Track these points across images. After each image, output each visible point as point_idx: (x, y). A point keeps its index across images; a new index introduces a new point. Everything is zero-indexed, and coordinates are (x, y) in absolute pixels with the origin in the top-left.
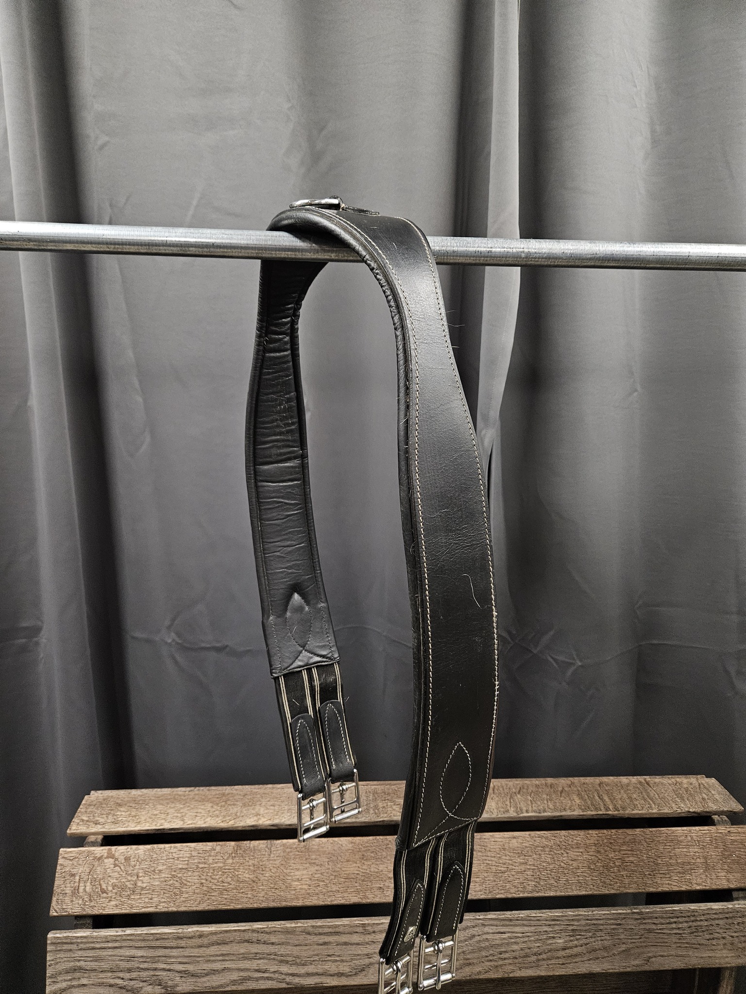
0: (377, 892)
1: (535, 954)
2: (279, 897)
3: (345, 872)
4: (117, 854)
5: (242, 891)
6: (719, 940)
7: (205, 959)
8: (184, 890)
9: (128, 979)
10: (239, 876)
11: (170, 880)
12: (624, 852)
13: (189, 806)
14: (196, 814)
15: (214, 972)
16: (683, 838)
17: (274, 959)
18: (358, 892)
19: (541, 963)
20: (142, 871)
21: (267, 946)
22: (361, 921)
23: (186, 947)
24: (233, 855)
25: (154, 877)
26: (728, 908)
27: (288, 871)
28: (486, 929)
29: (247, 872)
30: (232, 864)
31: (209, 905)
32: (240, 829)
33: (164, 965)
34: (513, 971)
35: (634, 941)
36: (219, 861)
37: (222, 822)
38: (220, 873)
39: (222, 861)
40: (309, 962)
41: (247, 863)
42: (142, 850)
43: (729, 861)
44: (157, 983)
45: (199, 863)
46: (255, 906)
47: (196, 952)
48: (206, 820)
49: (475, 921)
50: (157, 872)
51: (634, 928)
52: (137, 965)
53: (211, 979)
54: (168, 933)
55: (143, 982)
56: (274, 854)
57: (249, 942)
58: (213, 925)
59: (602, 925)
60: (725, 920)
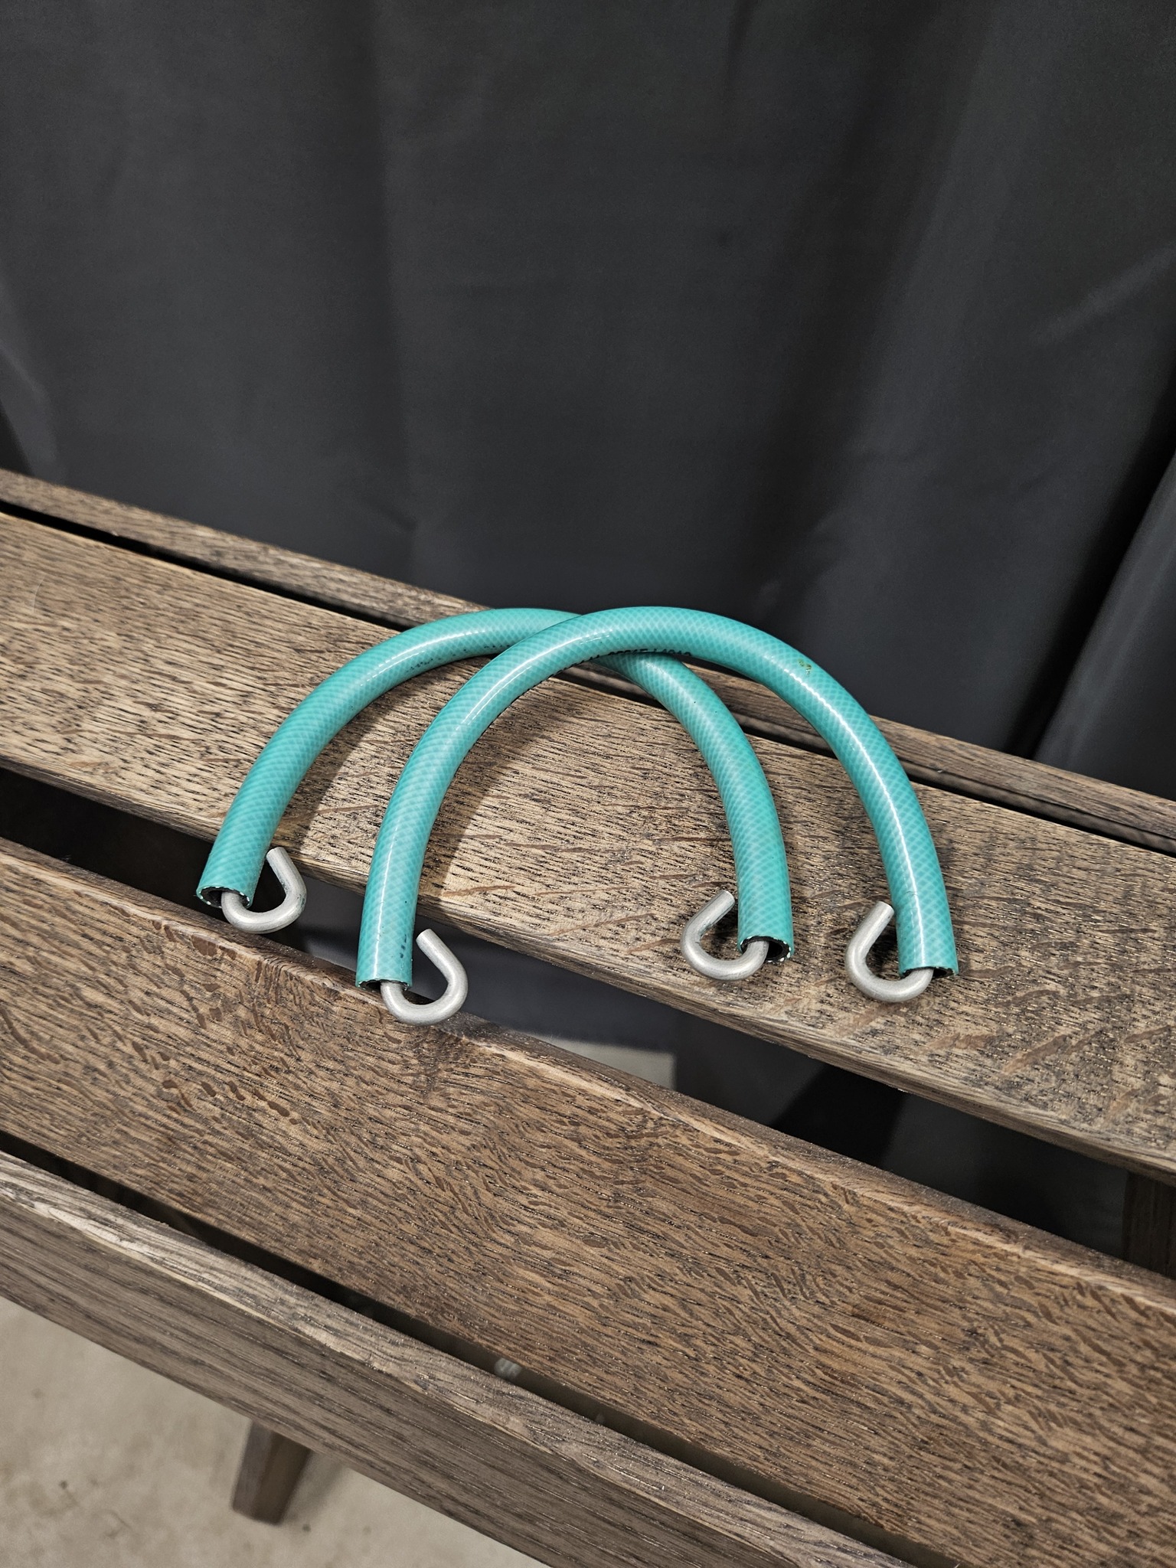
2: (433, 1290)
5: (261, 1181)
27: (503, 1205)
30: (230, 1050)
36: (175, 1010)
38: (173, 1063)
39: (185, 1016)
41: (301, 1075)
46: (316, 1266)
56: (446, 1096)
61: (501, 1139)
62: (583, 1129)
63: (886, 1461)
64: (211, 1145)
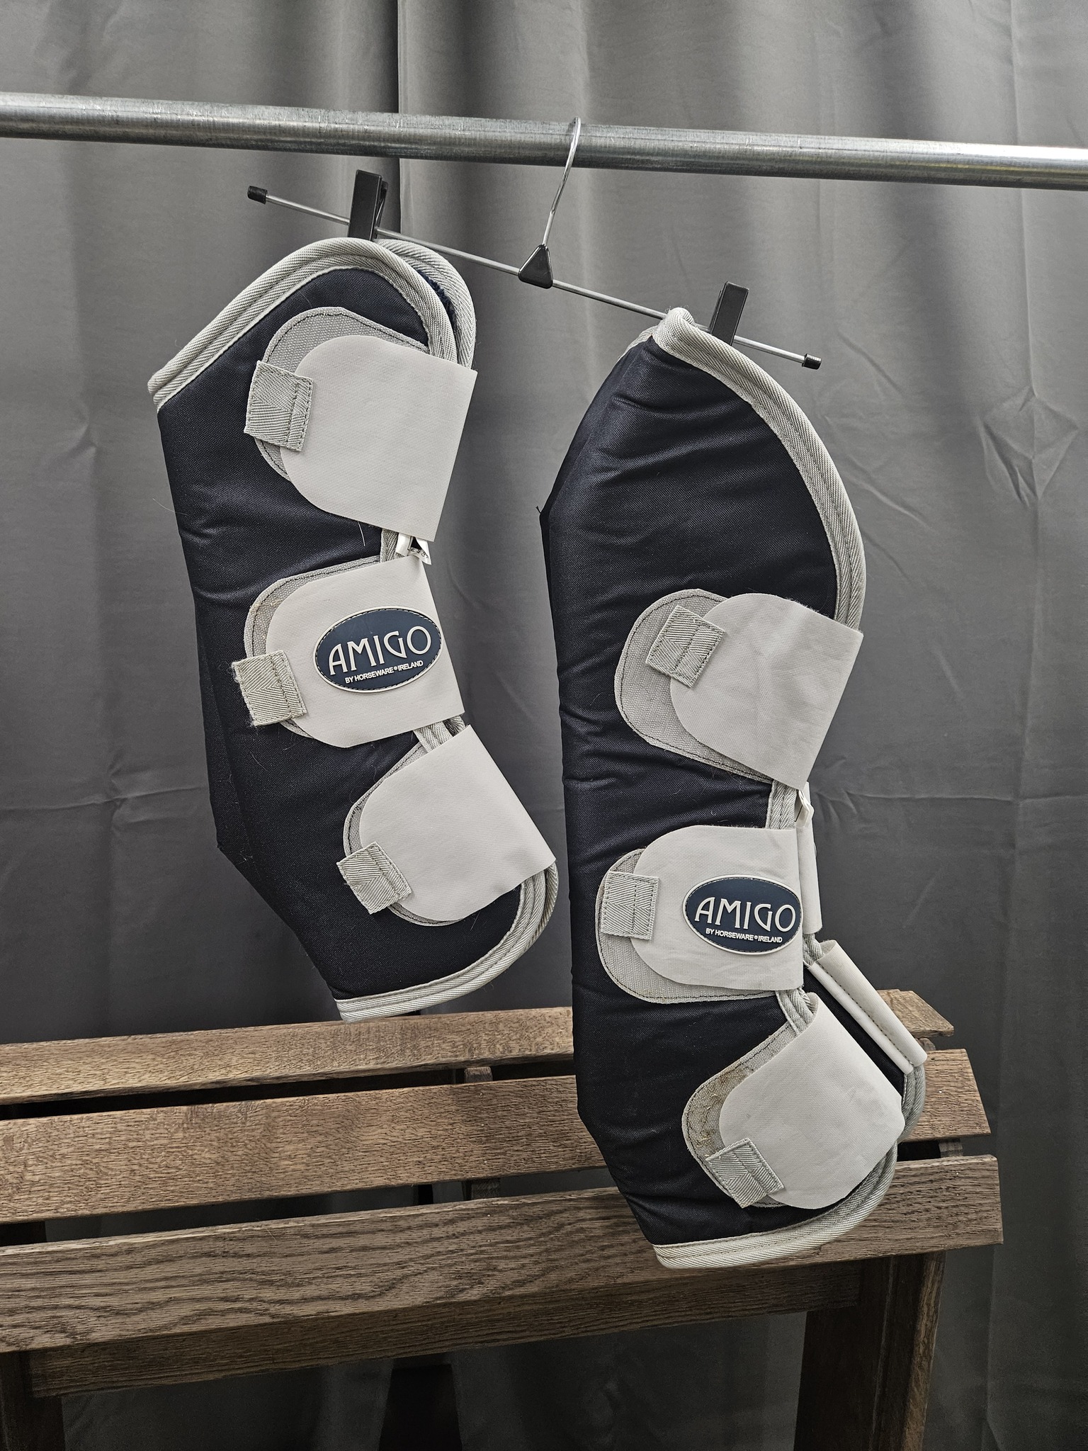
0: (415, 1169)
2: (258, 1185)
3: (365, 1143)
5: (198, 1178)
6: (921, 1214)
7: (139, 1286)
8: (103, 1182)
9: (8, 1326)
10: (195, 1157)
11: (80, 1169)
13: (115, 1060)
14: (126, 1070)
15: (153, 1306)
17: (251, 1280)
18: (385, 1170)
20: (33, 1157)
21: (239, 1260)
22: (389, 1213)
23: (106, 1271)
24: (185, 1126)
25: (54, 1165)
26: (932, 1167)
27: (274, 1145)
28: (581, 1214)
29: (206, 1150)
30: (183, 1139)
31: (143, 1203)
32: (197, 1087)
33: (69, 1300)
34: (622, 1275)
36: (162, 1135)
37: (169, 1079)
38: (163, 1153)
39: (166, 1135)
40: (307, 1280)
41: (207, 1136)
42: (33, 1126)
43: (933, 1100)
44: (58, 1329)
45: (129, 1140)
46: (220, 1199)
47: (121, 1277)
48: (142, 1078)
49: (564, 1203)
50: (57, 1157)
52: (25, 1303)
53: (146, 1317)
54: (76, 1249)
55: (33, 1329)
56: (251, 1121)
57: (210, 1256)
58: (151, 1234)
60: (929, 1185)
61: (270, 1126)
62: (290, 1112)
63: (387, 1163)
64: (179, 1175)
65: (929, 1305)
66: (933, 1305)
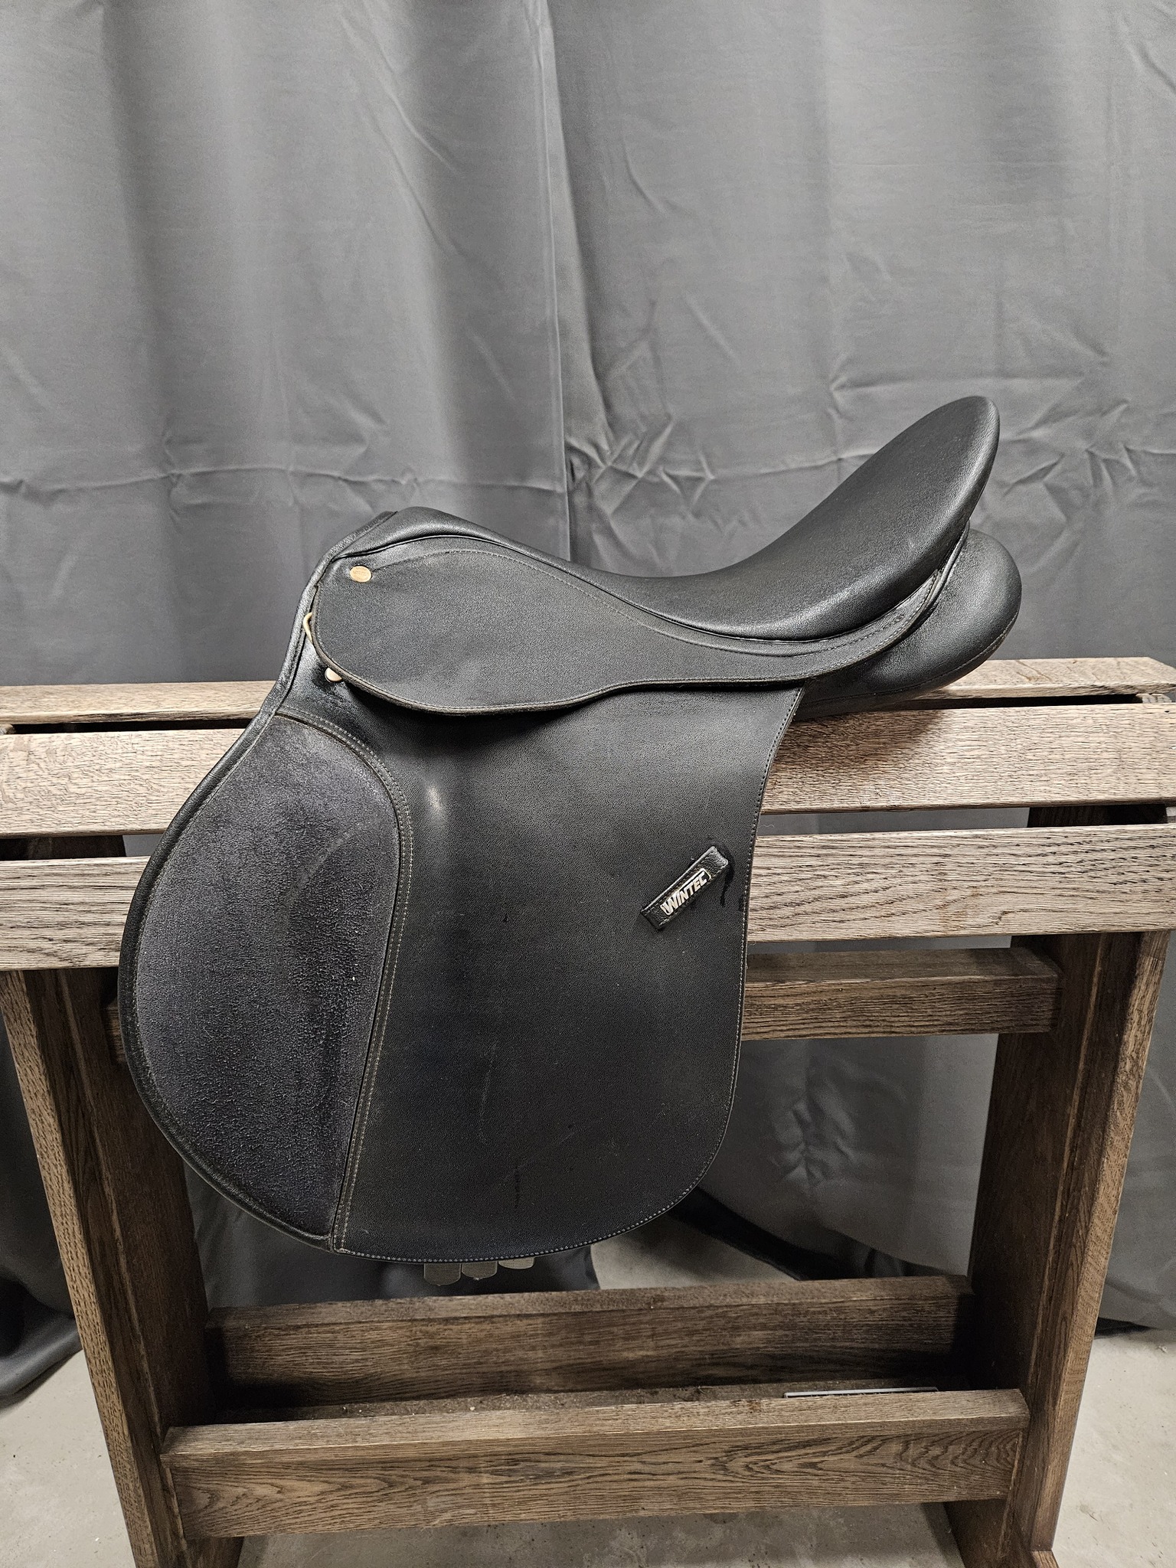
1: (791, 904)
4: (33, 746)
6: (1135, 885)
8: (153, 798)
11: (128, 783)
12: (963, 743)
16: (1079, 720)
19: (800, 919)
20: (78, 770)
25: (100, 779)
35: (974, 884)
42: (78, 740)
43: (1163, 756)
45: (182, 759)
50: (103, 771)
51: (975, 861)
52: (75, 917)
59: (915, 855)
60: (1150, 850)
65: (1140, 1011)
66: (1146, 1013)
